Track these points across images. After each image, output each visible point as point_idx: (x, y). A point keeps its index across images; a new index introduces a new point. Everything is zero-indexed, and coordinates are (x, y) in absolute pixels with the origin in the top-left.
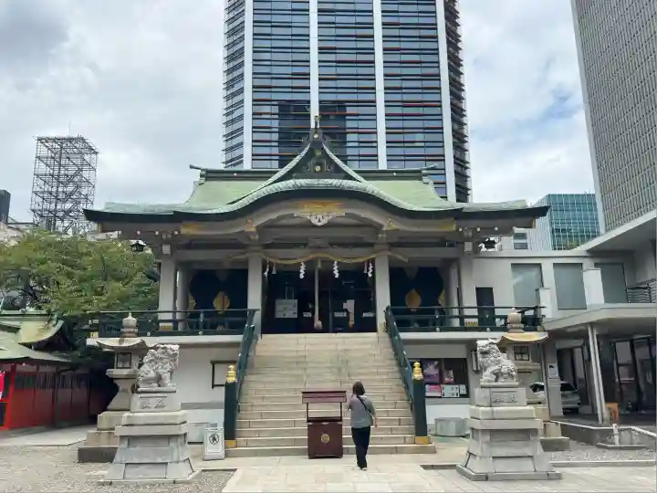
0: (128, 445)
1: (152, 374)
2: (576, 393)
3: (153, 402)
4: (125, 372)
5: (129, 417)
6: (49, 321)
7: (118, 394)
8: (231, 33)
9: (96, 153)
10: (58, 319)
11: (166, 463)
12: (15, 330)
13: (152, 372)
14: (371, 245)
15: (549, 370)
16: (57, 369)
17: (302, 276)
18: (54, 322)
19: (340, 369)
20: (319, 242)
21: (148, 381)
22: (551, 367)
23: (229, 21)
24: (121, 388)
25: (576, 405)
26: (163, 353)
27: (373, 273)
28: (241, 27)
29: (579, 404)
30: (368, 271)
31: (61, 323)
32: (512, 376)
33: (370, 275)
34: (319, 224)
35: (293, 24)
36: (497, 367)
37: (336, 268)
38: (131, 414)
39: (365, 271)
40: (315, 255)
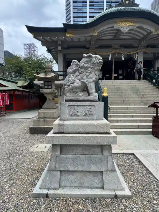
0: (61, 152)
1: (78, 83)
3: (81, 110)
4: (49, 91)
5: (59, 125)
6: (26, 81)
7: (47, 101)
8: (67, 12)
9: (37, 48)
10: (28, 80)
11: (102, 172)
12: (17, 83)
13: (78, 81)
14: (137, 47)
16: (29, 94)
17: (110, 60)
18: (27, 81)
20: (116, 46)
21: (73, 90)
23: (67, 9)
24: (47, 98)
26: (87, 62)
27: (137, 58)
28: (70, 11)
30: (135, 57)
31: (29, 81)
33: (136, 59)
34: (125, 32)
35: (83, 9)
37: (123, 56)
38: (61, 122)
39: (134, 58)
40: (115, 51)
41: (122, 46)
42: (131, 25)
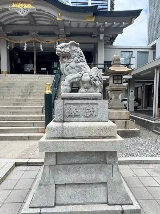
2: (137, 102)
15: (131, 93)
17: (25, 50)
19: (27, 90)
20: (34, 33)
22: (132, 91)
25: (136, 106)
29: (138, 105)
32: (96, 86)
36: (78, 74)
37: (41, 46)
39: (55, 48)
40: (31, 39)
41: (41, 34)
42: (31, 7)
